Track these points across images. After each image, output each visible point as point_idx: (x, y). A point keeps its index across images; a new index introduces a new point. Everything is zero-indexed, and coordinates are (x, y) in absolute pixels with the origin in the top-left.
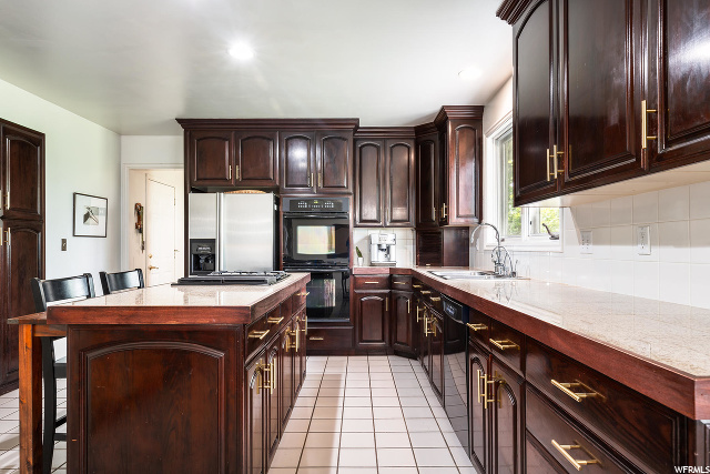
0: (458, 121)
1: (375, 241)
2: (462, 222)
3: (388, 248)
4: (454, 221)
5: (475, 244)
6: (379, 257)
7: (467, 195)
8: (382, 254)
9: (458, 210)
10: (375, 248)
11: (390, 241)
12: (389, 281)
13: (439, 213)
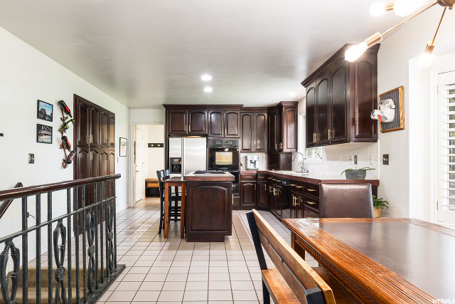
0: (287, 108)
1: (249, 158)
2: (288, 151)
3: (255, 162)
4: (285, 150)
5: (294, 160)
6: (251, 166)
7: (291, 139)
8: (252, 165)
9: (287, 145)
10: (249, 162)
11: (256, 159)
12: (256, 177)
13: (278, 146)
